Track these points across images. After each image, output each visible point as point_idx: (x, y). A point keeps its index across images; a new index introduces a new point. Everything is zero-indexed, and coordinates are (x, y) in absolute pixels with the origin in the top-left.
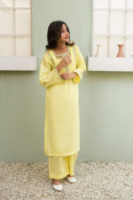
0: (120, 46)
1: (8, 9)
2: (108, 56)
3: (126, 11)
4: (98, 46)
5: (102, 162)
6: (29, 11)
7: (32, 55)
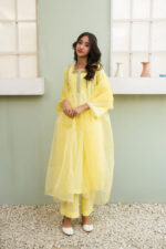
0: (145, 64)
1: (10, 22)
2: (130, 75)
4: (118, 64)
5: (123, 204)
6: (34, 25)
7: (39, 76)
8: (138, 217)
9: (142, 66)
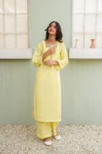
0: (92, 40)
1: (12, 14)
2: (84, 47)
3: (97, 15)
4: (77, 40)
5: (79, 125)
6: (26, 16)
7: (29, 47)
8: (88, 133)
9: (91, 41)
